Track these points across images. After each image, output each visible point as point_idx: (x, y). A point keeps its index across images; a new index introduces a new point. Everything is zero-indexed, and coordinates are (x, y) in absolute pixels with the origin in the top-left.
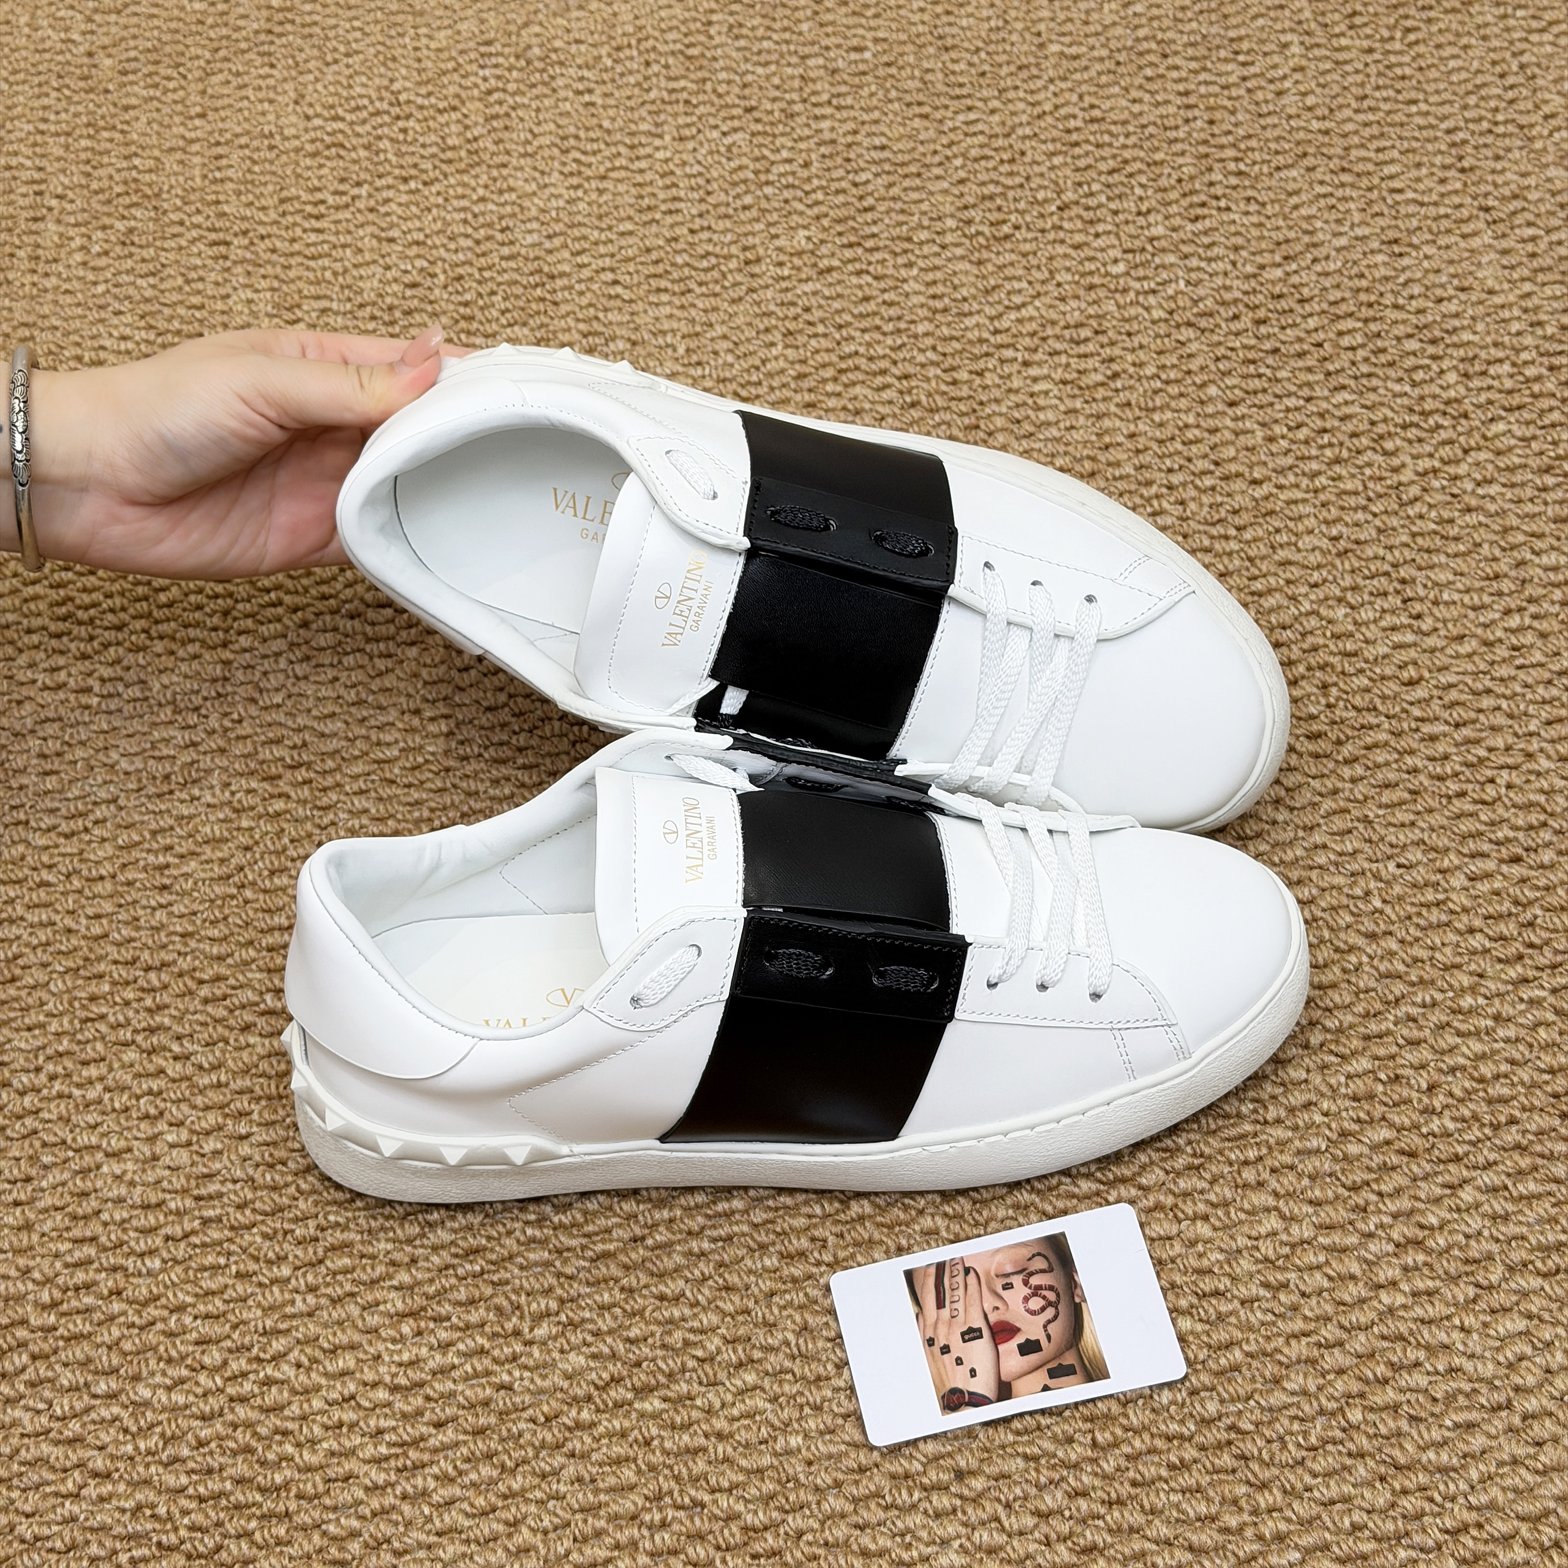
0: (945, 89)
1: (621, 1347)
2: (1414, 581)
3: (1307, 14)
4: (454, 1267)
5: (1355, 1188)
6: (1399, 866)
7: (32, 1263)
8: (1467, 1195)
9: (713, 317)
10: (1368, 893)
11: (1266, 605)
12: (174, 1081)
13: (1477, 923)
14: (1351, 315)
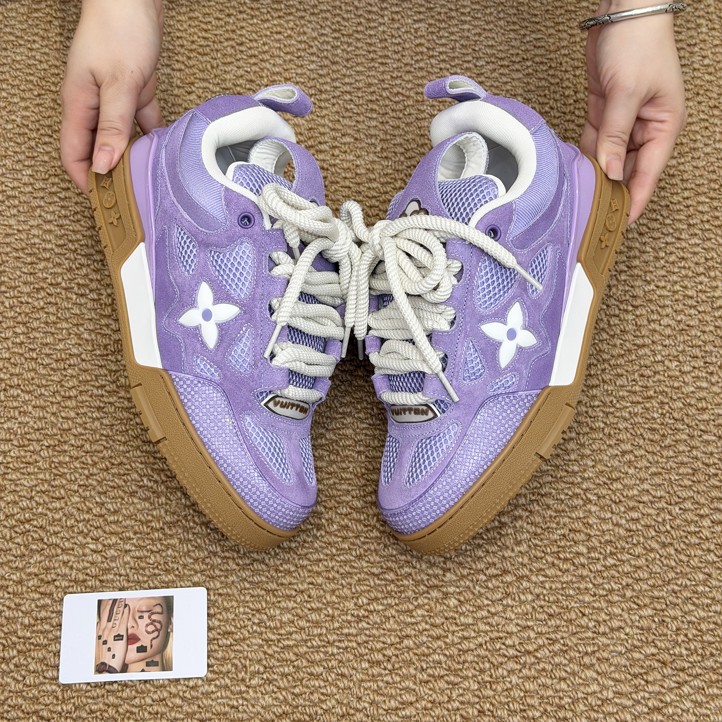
0: (527, 16)
1: (290, 697)
2: (711, 352)
3: (712, 9)
4: (218, 639)
5: (635, 676)
6: (680, 509)
7: (22, 602)
8: (686, 689)
9: (396, 132)
10: (664, 520)
11: (640, 353)
12: (96, 516)
13: (712, 547)
14: (705, 193)
